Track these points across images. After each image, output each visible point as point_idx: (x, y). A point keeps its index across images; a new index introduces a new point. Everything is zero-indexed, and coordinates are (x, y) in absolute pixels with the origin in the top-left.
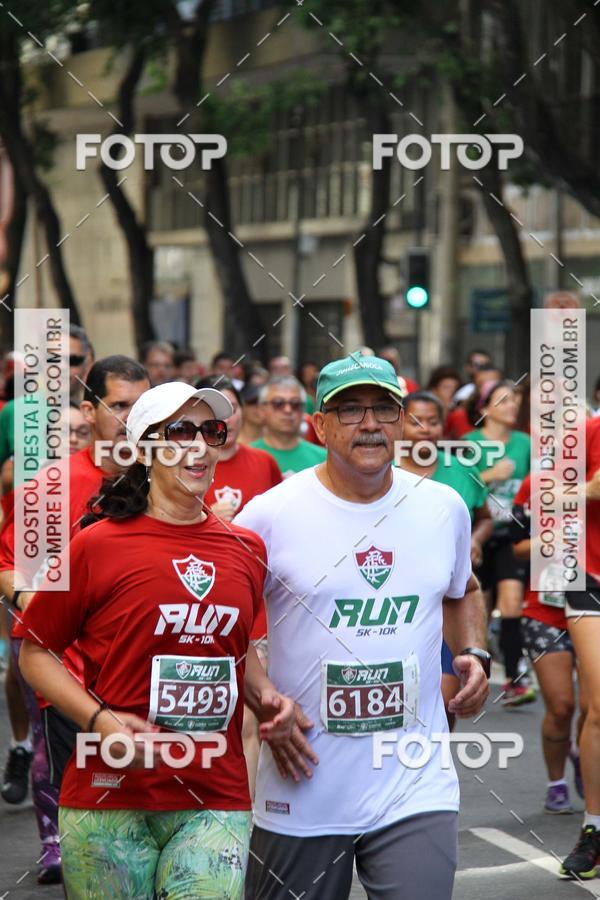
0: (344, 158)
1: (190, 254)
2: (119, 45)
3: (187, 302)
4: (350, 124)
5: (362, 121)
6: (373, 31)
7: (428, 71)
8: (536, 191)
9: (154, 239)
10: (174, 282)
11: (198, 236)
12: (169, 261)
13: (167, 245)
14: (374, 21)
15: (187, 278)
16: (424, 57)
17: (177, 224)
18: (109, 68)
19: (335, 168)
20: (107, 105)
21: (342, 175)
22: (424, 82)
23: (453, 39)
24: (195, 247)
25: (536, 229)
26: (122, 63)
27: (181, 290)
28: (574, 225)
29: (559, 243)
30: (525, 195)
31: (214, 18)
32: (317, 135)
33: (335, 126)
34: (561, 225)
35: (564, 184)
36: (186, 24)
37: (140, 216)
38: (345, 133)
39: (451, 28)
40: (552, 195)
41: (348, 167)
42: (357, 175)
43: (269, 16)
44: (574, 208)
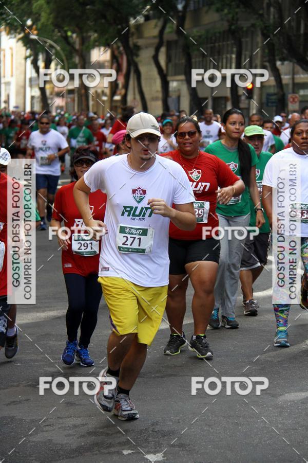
0: (227, 53)
1: (180, 83)
2: (159, 18)
3: (179, 98)
4: (229, 42)
5: (233, 42)
6: (237, 13)
7: (253, 25)
8: (286, 63)
9: (169, 78)
10: (175, 91)
11: (182, 77)
12: (173, 85)
13: (173, 81)
14: (237, 10)
15: (179, 90)
16: (252, 21)
17: (176, 74)
18: (156, 26)
19: (224, 56)
20: (155, 37)
21: (227, 58)
22: (252, 29)
23: (262, 15)
24: (181, 80)
25: (286, 74)
26: (160, 24)
27: (177, 94)
28: (298, 73)
29: (293, 79)
30: (283, 64)
31: (188, 10)
32: (219, 46)
33: (225, 43)
34: (294, 73)
35: (295, 60)
36: (180, 12)
37: (165, 72)
38: (228, 45)
39: (261, 12)
40: (291, 64)
41: (228, 56)
42: (231, 58)
43: (205, 9)
44: (298, 68)
